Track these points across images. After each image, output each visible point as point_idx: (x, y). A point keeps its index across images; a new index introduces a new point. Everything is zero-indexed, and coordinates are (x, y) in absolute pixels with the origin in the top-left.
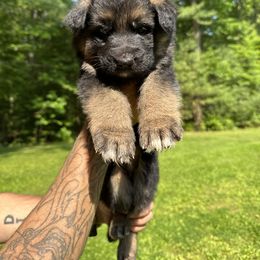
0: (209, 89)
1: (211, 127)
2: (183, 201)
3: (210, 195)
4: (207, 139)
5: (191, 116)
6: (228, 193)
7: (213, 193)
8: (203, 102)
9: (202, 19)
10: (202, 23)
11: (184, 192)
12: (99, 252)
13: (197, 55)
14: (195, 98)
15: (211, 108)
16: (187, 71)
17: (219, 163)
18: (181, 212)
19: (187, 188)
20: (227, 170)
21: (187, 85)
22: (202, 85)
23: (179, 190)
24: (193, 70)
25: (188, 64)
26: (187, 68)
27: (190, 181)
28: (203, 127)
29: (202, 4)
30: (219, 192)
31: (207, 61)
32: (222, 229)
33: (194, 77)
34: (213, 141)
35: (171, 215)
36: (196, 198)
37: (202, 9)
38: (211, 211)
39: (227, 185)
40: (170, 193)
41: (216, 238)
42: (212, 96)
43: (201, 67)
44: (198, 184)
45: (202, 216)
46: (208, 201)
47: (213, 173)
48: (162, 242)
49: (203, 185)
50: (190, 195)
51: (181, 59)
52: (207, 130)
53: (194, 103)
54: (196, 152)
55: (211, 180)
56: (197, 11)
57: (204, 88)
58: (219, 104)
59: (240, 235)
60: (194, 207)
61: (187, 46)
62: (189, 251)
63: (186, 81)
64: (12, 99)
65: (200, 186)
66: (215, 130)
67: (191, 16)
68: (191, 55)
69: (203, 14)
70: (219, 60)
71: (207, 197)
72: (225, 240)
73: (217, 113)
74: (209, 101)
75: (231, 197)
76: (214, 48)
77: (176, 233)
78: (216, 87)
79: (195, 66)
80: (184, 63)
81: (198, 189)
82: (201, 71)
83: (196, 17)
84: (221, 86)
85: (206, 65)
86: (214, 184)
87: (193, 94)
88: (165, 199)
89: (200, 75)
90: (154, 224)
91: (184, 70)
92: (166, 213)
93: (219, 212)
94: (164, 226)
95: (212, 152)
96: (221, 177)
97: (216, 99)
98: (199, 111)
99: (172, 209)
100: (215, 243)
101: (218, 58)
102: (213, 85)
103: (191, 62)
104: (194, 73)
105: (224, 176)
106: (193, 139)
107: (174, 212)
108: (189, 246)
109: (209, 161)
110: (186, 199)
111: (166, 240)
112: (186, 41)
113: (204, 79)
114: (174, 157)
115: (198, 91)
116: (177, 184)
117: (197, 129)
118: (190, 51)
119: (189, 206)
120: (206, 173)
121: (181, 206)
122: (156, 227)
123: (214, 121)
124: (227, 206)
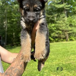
0: (70, 28)
1: (71, 40)
2: (59, 61)
3: (67, 59)
4: (69, 43)
5: (65, 37)
6: (72, 59)
7: (68, 59)
8: (68, 33)
9: (66, 8)
10: (67, 9)
11: (59, 58)
12: (33, 74)
13: (66, 18)
14: (66, 31)
15: (71, 34)
16: (63, 23)
17: (71, 50)
18: (57, 64)
19: (60, 57)
20: (73, 52)
21: (63, 27)
22: (67, 27)
23: (58, 58)
24: (64, 23)
25: (63, 21)
26: (63, 22)
27: (61, 55)
28: (69, 40)
29: (66, 3)
30: (70, 58)
31: (69, 20)
32: (68, 68)
33: (65, 25)
34: (71, 44)
35: (54, 65)
36: (62, 60)
37: (66, 4)
38: (66, 64)
39: (73, 57)
40: (55, 59)
41: (66, 71)
42: (71, 31)
43: (67, 22)
44: (63, 56)
45: (63, 65)
46: (66, 61)
47: (69, 53)
48: (50, 72)
49: (65, 57)
50: (61, 59)
51: (61, 20)
52: (70, 41)
53: (66, 33)
54: (65, 47)
55: (68, 55)
56: (65, 5)
57: (68, 28)
58: (73, 33)
59: (74, 70)
60: (61, 63)
61: (62, 16)
62: (58, 74)
63: (63, 26)
64: (14, 34)
65: (64, 57)
66: (72, 41)
67: (63, 7)
68: (64, 19)
69: (67, 6)
70: (73, 20)
71: (66, 60)
72: (69, 71)
73: (73, 36)
74: (70, 32)
75: (73, 60)
76: (71, 16)
77: (55, 69)
78: (72, 28)
79: (65, 22)
80: (62, 21)
81: (63, 57)
82: (67, 23)
83: (64, 7)
84: (74, 27)
85: (69, 21)
86: (69, 56)
87: (65, 30)
88: (54, 61)
89: (67, 24)
90: (49, 67)
91: (62, 23)
92: (53, 64)
93: (69, 64)
94: (52, 68)
95: (70, 47)
96: (71, 54)
97: (72, 31)
98: (67, 35)
99: (55, 63)
100: (65, 72)
101: (72, 19)
102: (71, 27)
103: (64, 21)
104: (65, 24)
105: (72, 54)
106: (65, 44)
107: (55, 64)
108: (58, 73)
109: (68, 50)
110: (59, 60)
111: (52, 71)
112: (62, 14)
113: (68, 26)
114: (58, 49)
115: (66, 29)
116: (58, 56)
117: (67, 41)
118: (63, 17)
119: (60, 62)
120: (67, 53)
121: (57, 62)
122: (49, 68)
123: (72, 38)
124: (71, 62)
